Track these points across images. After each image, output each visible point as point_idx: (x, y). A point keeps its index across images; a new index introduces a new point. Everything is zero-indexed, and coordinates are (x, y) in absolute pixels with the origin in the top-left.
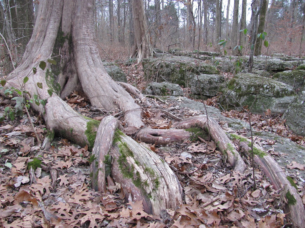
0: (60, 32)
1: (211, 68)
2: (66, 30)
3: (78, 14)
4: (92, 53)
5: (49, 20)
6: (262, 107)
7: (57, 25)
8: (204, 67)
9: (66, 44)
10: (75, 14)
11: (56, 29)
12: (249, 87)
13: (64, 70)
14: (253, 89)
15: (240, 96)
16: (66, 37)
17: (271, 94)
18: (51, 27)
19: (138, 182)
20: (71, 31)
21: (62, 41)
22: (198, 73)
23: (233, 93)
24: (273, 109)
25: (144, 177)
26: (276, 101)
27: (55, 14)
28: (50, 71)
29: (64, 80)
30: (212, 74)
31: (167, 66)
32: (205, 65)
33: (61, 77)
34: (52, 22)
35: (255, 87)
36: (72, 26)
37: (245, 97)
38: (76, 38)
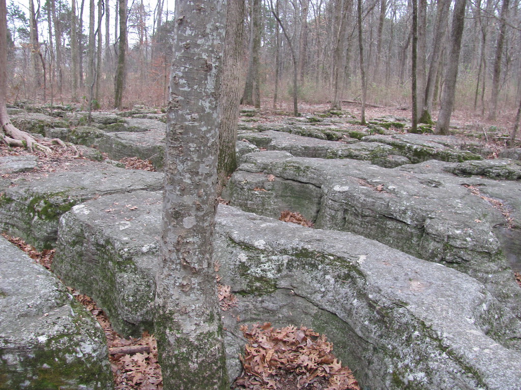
1: (62, 123)
6: (89, 144)
8: (57, 123)
12: (83, 133)
14: (85, 135)
15: (78, 138)
17: (94, 137)
19: (41, 150)
22: (52, 127)
23: (74, 137)
24: (95, 144)
25: (43, 149)
26: (97, 140)
30: (63, 127)
31: (29, 123)
32: (58, 121)
35: (86, 133)
37: (81, 139)
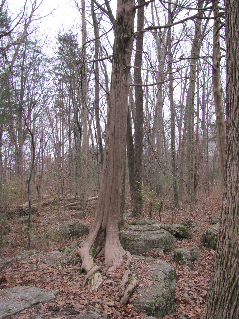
0: (101, 228)
2: (103, 227)
3: (109, 220)
4: (113, 238)
5: (97, 221)
7: (100, 224)
9: (103, 233)
10: (108, 220)
11: (99, 226)
13: (101, 244)
16: (103, 230)
18: (97, 225)
20: (106, 227)
21: (102, 231)
27: (100, 220)
28: (94, 245)
29: (100, 249)
33: (98, 247)
34: (98, 223)
36: (106, 225)
38: (107, 231)
